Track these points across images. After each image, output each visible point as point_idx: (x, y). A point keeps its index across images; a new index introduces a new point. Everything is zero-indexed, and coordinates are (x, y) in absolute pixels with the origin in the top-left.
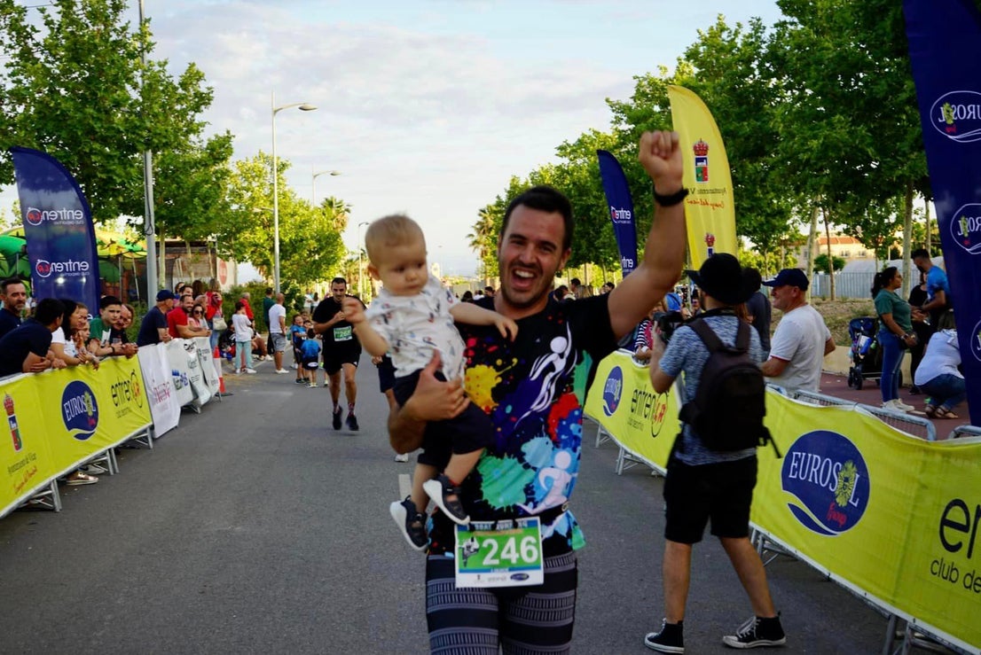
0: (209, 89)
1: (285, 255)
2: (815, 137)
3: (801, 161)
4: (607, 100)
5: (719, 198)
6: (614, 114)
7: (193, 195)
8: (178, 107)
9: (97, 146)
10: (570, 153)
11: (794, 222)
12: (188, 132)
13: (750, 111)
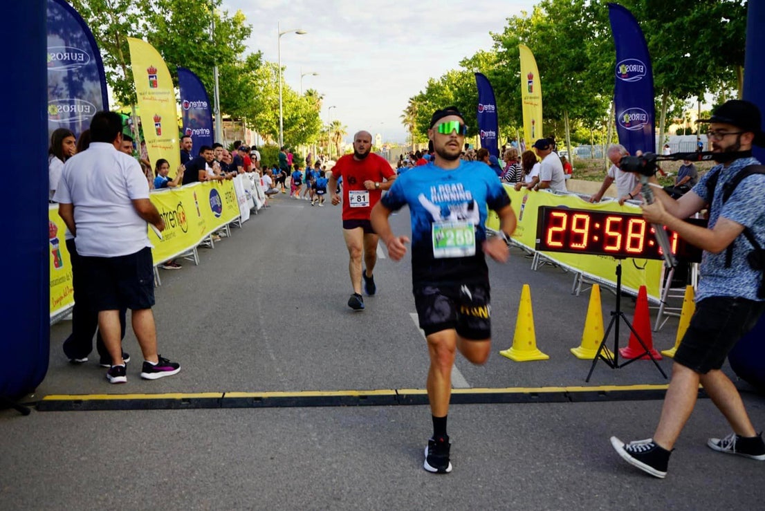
0: (250, 25)
1: (286, 126)
5: (534, 101)
6: (494, 42)
7: (239, 90)
8: (230, 36)
9: (194, 63)
10: (468, 64)
12: (237, 52)
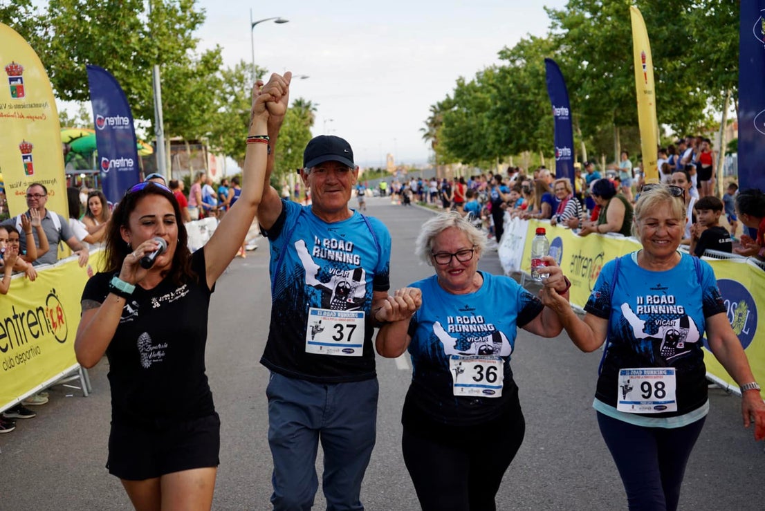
0: (202, 9)
2: (724, 39)
3: (712, 60)
4: (545, 8)
6: (551, 20)
7: (191, 102)
8: (177, 26)
9: (119, 64)
10: (510, 56)
11: (709, 111)
12: (186, 47)
13: (669, 17)
